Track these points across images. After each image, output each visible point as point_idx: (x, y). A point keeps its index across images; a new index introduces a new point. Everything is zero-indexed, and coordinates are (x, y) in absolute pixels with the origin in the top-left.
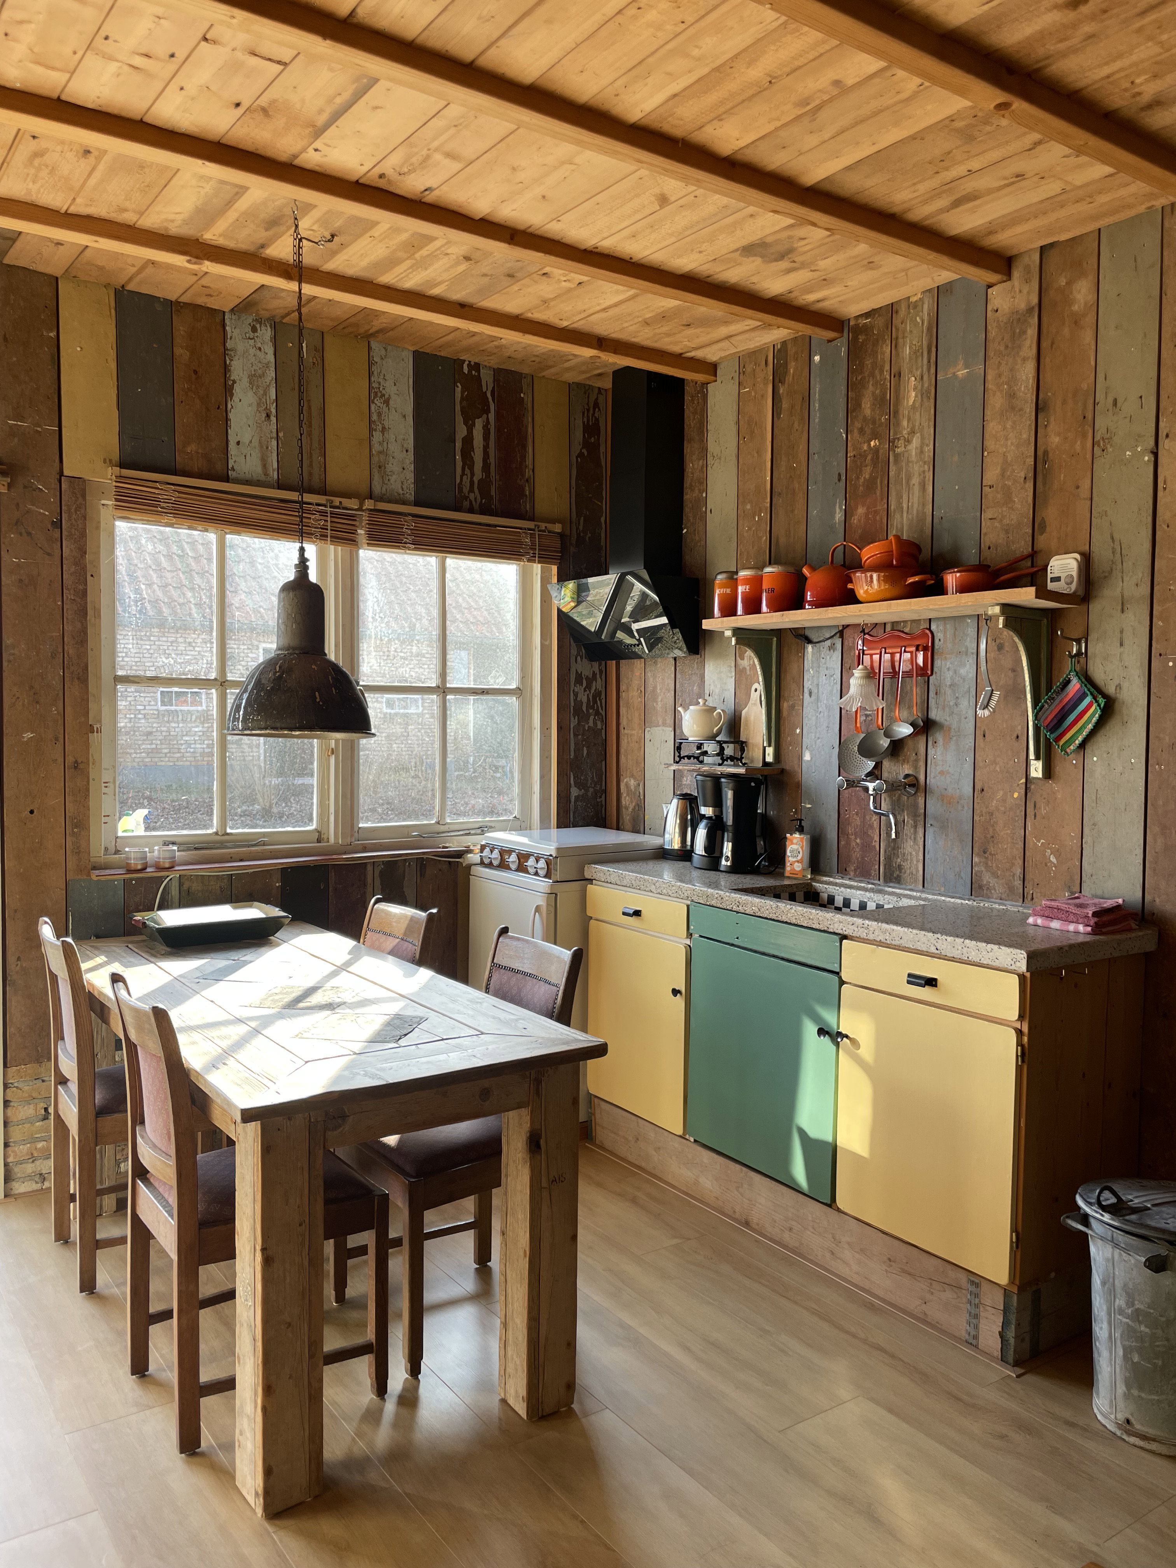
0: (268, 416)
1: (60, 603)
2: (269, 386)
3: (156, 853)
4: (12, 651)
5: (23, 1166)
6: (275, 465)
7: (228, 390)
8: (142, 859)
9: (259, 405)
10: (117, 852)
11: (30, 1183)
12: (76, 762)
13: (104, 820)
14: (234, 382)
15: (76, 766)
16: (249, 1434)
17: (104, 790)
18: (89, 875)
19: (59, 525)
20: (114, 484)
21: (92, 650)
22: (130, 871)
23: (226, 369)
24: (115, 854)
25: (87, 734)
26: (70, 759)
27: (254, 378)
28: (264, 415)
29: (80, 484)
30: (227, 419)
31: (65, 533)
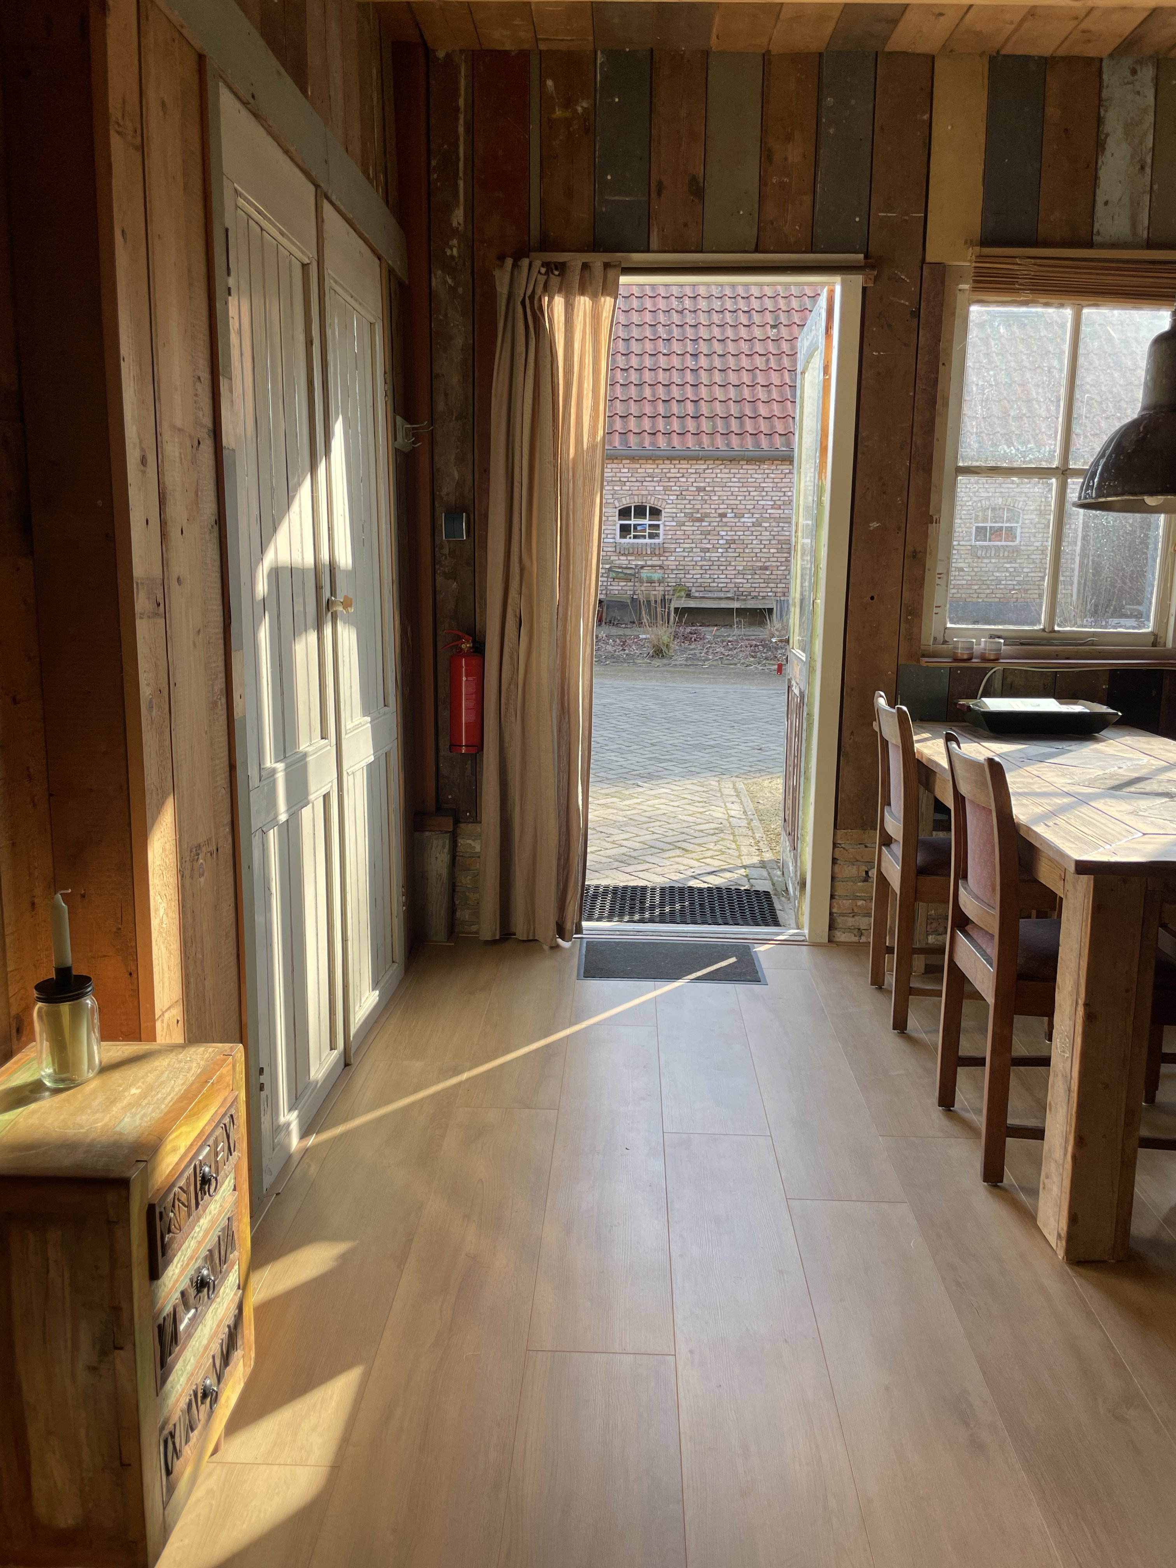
0: (1142, 168)
1: (912, 394)
2: (1145, 134)
3: (983, 645)
4: (866, 444)
5: (845, 918)
6: (1146, 223)
7: (1100, 146)
8: (968, 649)
9: (1132, 156)
10: (945, 642)
11: (849, 934)
12: (915, 552)
13: (935, 610)
14: (1107, 135)
15: (915, 555)
16: (1056, 1179)
17: (938, 581)
18: (918, 661)
19: (916, 314)
20: (974, 264)
21: (938, 440)
22: (956, 660)
23: (1100, 121)
24: (943, 644)
25: (927, 524)
26: (909, 549)
27: (1130, 127)
28: (1138, 167)
29: (941, 271)
30: (1096, 178)
31: (922, 321)
